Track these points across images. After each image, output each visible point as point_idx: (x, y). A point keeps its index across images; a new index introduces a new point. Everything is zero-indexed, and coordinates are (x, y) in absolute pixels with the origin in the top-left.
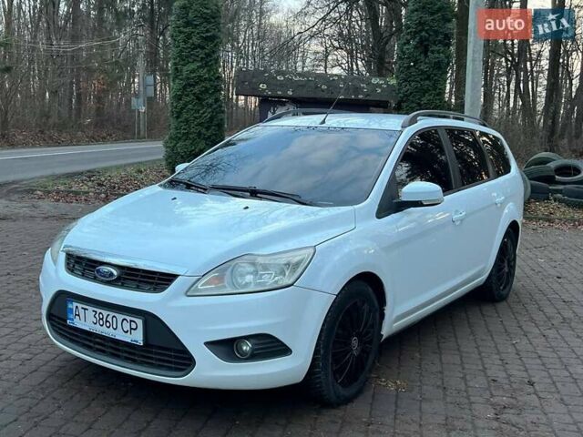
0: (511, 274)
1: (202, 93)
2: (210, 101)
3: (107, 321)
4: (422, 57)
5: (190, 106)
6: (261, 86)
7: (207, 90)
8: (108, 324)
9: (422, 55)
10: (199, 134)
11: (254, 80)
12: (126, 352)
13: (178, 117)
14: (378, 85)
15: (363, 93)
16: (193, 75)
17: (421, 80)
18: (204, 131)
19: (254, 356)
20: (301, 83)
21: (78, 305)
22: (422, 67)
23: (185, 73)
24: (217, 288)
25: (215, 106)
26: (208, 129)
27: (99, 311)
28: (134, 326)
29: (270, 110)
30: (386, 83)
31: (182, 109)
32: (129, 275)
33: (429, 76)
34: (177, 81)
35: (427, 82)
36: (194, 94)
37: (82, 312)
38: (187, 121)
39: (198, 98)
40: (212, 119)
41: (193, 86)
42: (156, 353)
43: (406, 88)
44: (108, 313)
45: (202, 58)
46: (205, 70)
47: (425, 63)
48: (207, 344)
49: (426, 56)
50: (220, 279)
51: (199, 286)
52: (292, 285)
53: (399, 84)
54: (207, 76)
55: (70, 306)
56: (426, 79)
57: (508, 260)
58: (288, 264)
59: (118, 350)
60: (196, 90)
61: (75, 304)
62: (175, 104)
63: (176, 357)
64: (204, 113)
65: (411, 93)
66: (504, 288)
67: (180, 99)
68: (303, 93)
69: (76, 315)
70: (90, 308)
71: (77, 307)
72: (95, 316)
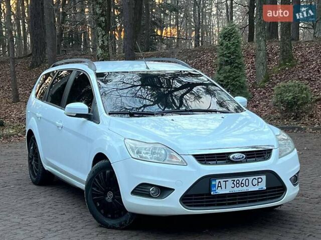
27: (236, 179)
32: (249, 155)
37: (223, 184)
44: (243, 178)
55: (213, 183)
61: (218, 181)
69: (218, 187)
70: (230, 180)
71: (220, 182)
72: (233, 183)
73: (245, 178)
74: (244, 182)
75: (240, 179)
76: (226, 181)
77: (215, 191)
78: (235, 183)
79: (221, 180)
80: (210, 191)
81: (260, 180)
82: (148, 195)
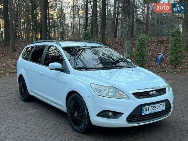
3: (155, 107)
55: (143, 109)
61: (145, 107)
69: (145, 110)
70: (150, 106)
71: (146, 108)
72: (152, 108)
73: (157, 105)
74: (156, 107)
75: (155, 105)
76: (149, 107)
77: (144, 113)
78: (153, 108)
79: (147, 107)
80: (141, 113)
81: (163, 105)
82: (108, 117)
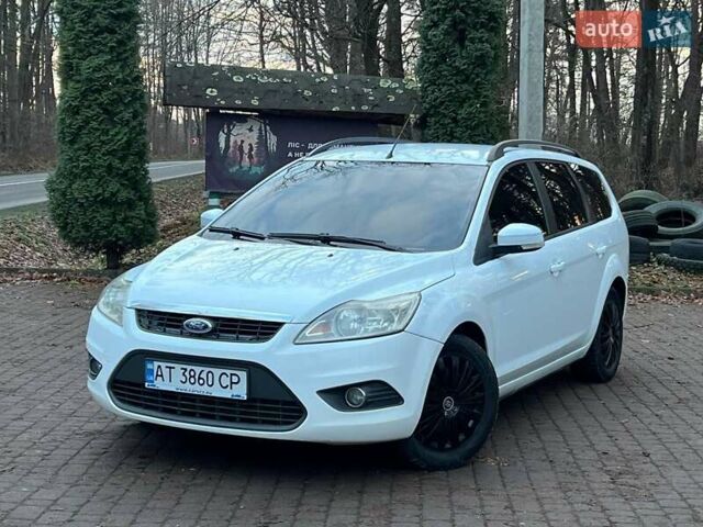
0: (617, 347)
1: (113, 102)
2: (127, 116)
4: (457, 48)
5: (94, 124)
6: (208, 91)
7: (120, 99)
8: (201, 381)
9: (457, 45)
10: (110, 168)
11: (196, 83)
12: (222, 410)
13: (72, 142)
14: (390, 90)
15: (368, 103)
16: (97, 75)
17: (456, 82)
18: (116, 163)
19: (368, 405)
20: (271, 87)
21: (160, 364)
22: (457, 64)
23: (85, 73)
24: (324, 336)
25: (134, 123)
26: (123, 159)
27: (189, 368)
28: (235, 379)
29: (221, 128)
30: (402, 86)
31: (80, 128)
32: (226, 326)
33: (468, 77)
34: (71, 84)
35: (465, 86)
36: (101, 104)
37: (166, 372)
38: (89, 147)
39: (106, 111)
40: (129, 143)
41: (98, 91)
42: (261, 408)
43: (435, 94)
44: (202, 368)
45: (112, 47)
46: (118, 67)
47: (462, 57)
48: (321, 393)
49: (463, 46)
50: (326, 326)
51: (307, 332)
52: (403, 330)
53: (424, 89)
54: (120, 76)
55: (149, 366)
56: (464, 82)
57: (613, 328)
58: (396, 310)
59: (213, 410)
60: (104, 97)
61: (156, 364)
62: (68, 122)
63: (284, 410)
64: (117, 134)
65: (442, 103)
66: (610, 364)
67: (77, 113)
68: (275, 103)
69: (158, 376)
70: (178, 367)
71: (159, 367)
72: (184, 374)
73: (207, 369)
74: (204, 376)
75: (198, 369)
76: (170, 368)
77: (152, 382)
78: (187, 374)
79: (163, 365)
